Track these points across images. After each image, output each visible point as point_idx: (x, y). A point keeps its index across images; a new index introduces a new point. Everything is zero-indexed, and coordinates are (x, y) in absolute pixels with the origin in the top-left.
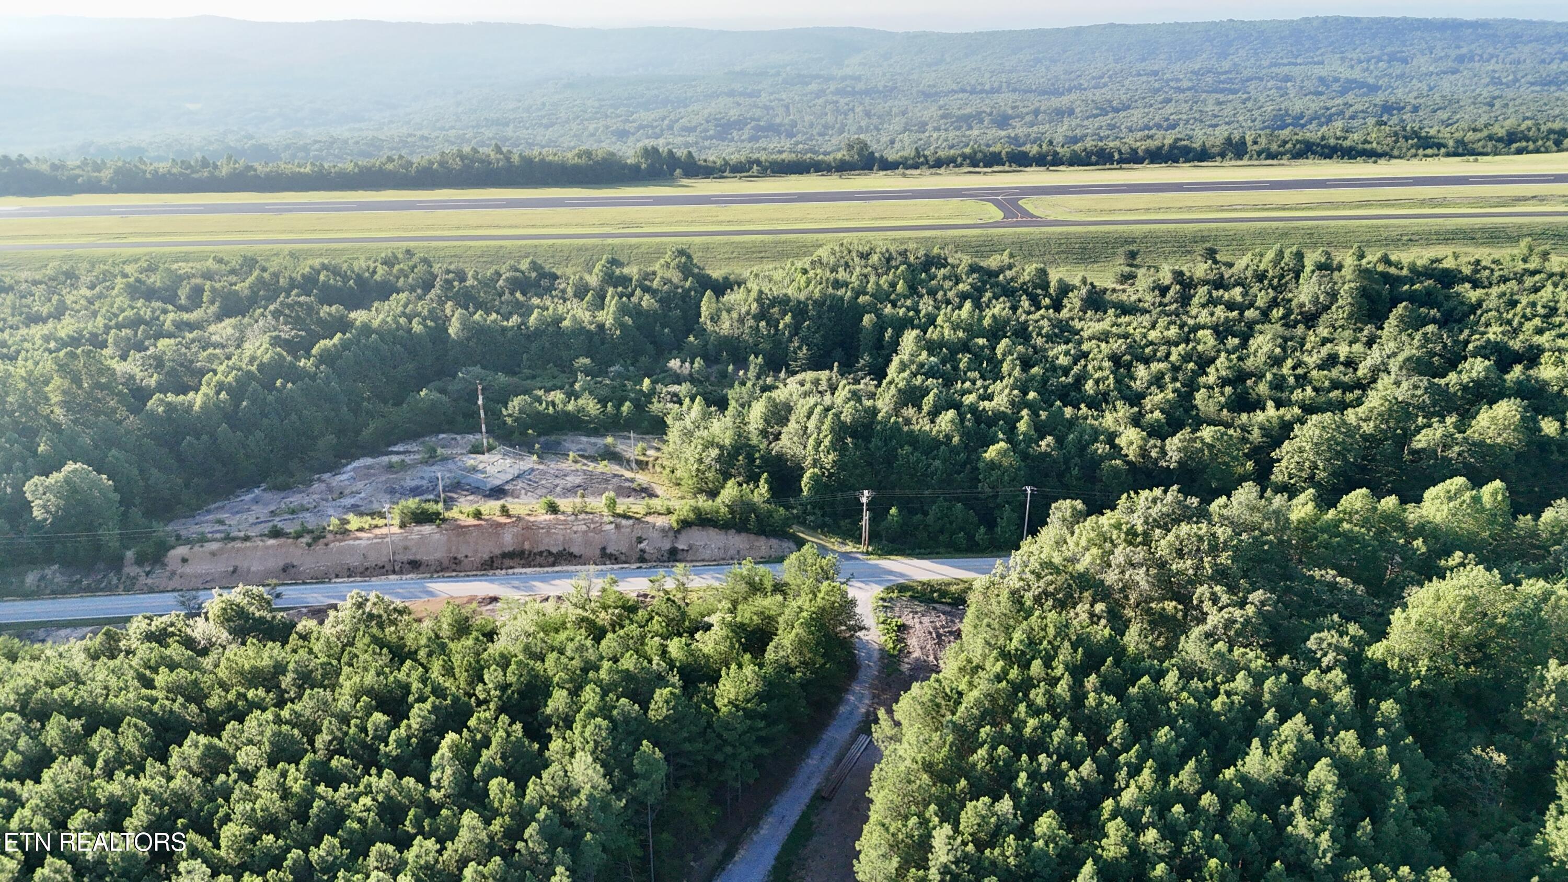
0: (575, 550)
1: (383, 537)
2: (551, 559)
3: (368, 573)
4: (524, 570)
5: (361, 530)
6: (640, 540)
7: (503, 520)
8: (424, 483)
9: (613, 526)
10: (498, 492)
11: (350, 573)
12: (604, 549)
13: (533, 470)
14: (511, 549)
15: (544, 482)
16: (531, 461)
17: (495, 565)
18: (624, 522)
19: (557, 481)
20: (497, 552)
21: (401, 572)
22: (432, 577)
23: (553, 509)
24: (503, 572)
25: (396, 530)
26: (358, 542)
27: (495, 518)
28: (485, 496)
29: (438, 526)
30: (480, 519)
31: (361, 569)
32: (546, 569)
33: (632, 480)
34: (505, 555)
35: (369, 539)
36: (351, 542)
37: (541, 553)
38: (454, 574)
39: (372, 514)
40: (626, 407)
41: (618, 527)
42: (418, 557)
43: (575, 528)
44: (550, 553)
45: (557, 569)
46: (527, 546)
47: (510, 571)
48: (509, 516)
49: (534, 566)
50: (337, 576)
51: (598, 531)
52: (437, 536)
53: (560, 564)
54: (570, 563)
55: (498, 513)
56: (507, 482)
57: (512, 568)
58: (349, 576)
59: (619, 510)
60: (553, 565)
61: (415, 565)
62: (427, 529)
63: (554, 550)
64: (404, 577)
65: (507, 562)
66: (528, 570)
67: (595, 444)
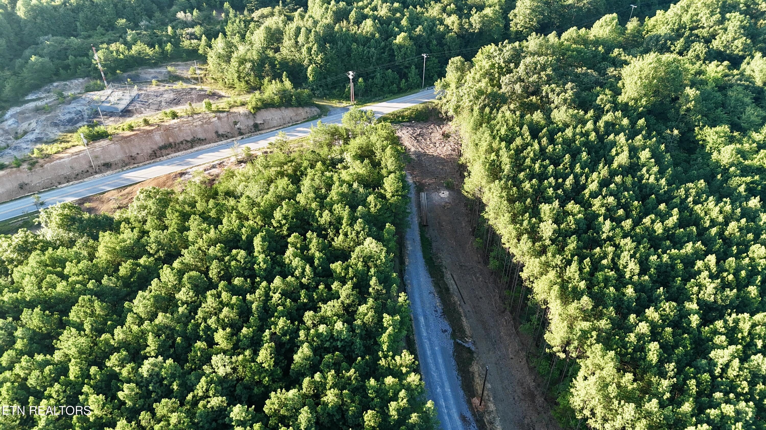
0: (201, 136)
1: (77, 153)
2: (190, 144)
3: (79, 177)
4: (177, 154)
5: (58, 152)
6: (236, 123)
7: (148, 128)
8: (73, 115)
9: (216, 118)
10: (126, 113)
11: (68, 179)
12: (217, 132)
13: (139, 95)
14: (163, 144)
15: (151, 101)
17: (158, 155)
18: (221, 115)
19: (159, 99)
20: (155, 147)
21: (101, 172)
22: (123, 170)
23: (174, 115)
24: (165, 157)
25: (82, 148)
26: (62, 160)
27: (142, 128)
28: (121, 116)
29: (111, 140)
30: (133, 130)
31: (74, 176)
32: (189, 151)
34: (161, 148)
35: (68, 157)
36: (58, 161)
37: (182, 143)
38: (136, 165)
41: (219, 118)
42: (108, 161)
43: (195, 124)
44: (187, 141)
45: (196, 149)
46: (171, 140)
47: (169, 156)
48: (151, 125)
49: (181, 150)
50: (60, 183)
51: (209, 122)
52: (113, 146)
53: (196, 146)
54: (201, 144)
55: (142, 124)
56: (128, 105)
58: (68, 182)
59: (214, 107)
60: (192, 147)
61: (108, 166)
62: (104, 143)
63: (189, 139)
64: (105, 174)
65: (164, 151)
66: (180, 153)
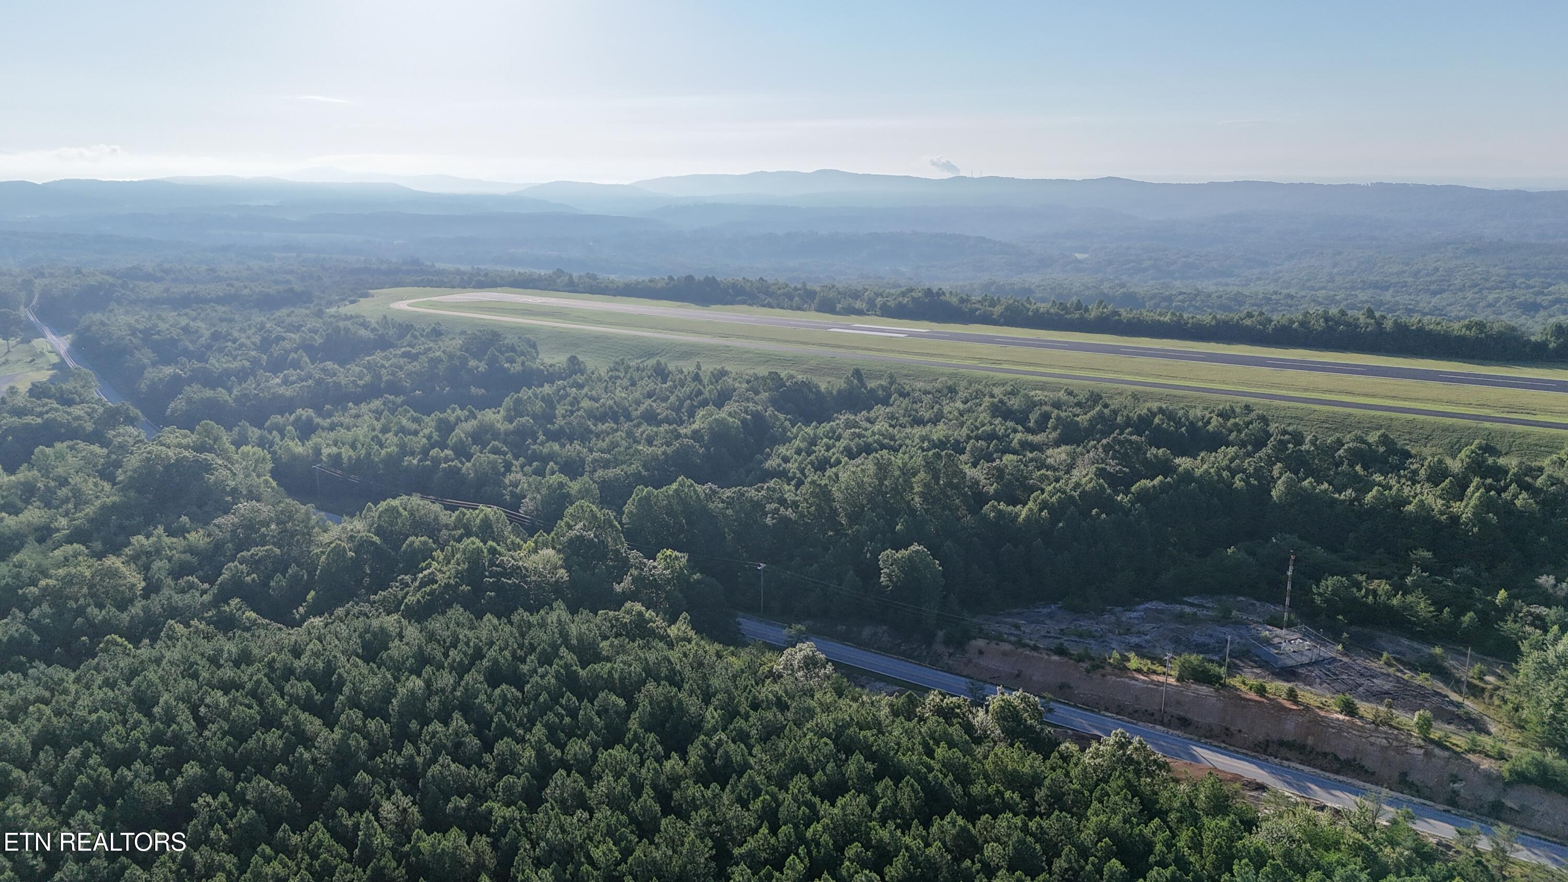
0: (1368, 763)
1: (1160, 684)
2: (1336, 766)
3: (1136, 715)
4: (1298, 766)
5: (1139, 671)
6: (1455, 779)
7: (1288, 704)
8: (1212, 641)
9: (1422, 751)
10: (1288, 673)
11: (1120, 710)
12: (1405, 774)
13: (1334, 660)
14: (1291, 739)
15: (1345, 677)
16: (1334, 650)
17: (1269, 750)
18: (1437, 751)
19: (1362, 680)
20: (1275, 736)
21: (1168, 725)
22: (1199, 741)
23: (1350, 709)
24: (1277, 761)
25: (1172, 681)
26: (1133, 682)
27: (1280, 700)
28: (1273, 674)
29: (1217, 690)
30: (1262, 696)
31: (1131, 710)
32: (1327, 774)
33: (1459, 705)
34: (1282, 743)
35: (1144, 682)
36: (1127, 680)
37: (1325, 755)
38: (1223, 745)
39: (1153, 659)
40: (1468, 618)
41: (1427, 754)
42: (1189, 716)
43: (1372, 739)
44: (1336, 758)
45: (1341, 778)
46: (1310, 741)
47: (1286, 763)
48: (1296, 702)
49: (1314, 766)
50: (1107, 710)
51: (1402, 750)
52: (1214, 700)
53: (1346, 775)
54: (1358, 777)
55: (1284, 696)
56: (1302, 665)
57: (1288, 760)
58: (1117, 714)
59: (1435, 735)
60: (1337, 772)
61: (1184, 723)
62: (1204, 690)
63: (1343, 756)
64: (1171, 731)
65: (1284, 751)
66: (1306, 769)
67: (1417, 651)
